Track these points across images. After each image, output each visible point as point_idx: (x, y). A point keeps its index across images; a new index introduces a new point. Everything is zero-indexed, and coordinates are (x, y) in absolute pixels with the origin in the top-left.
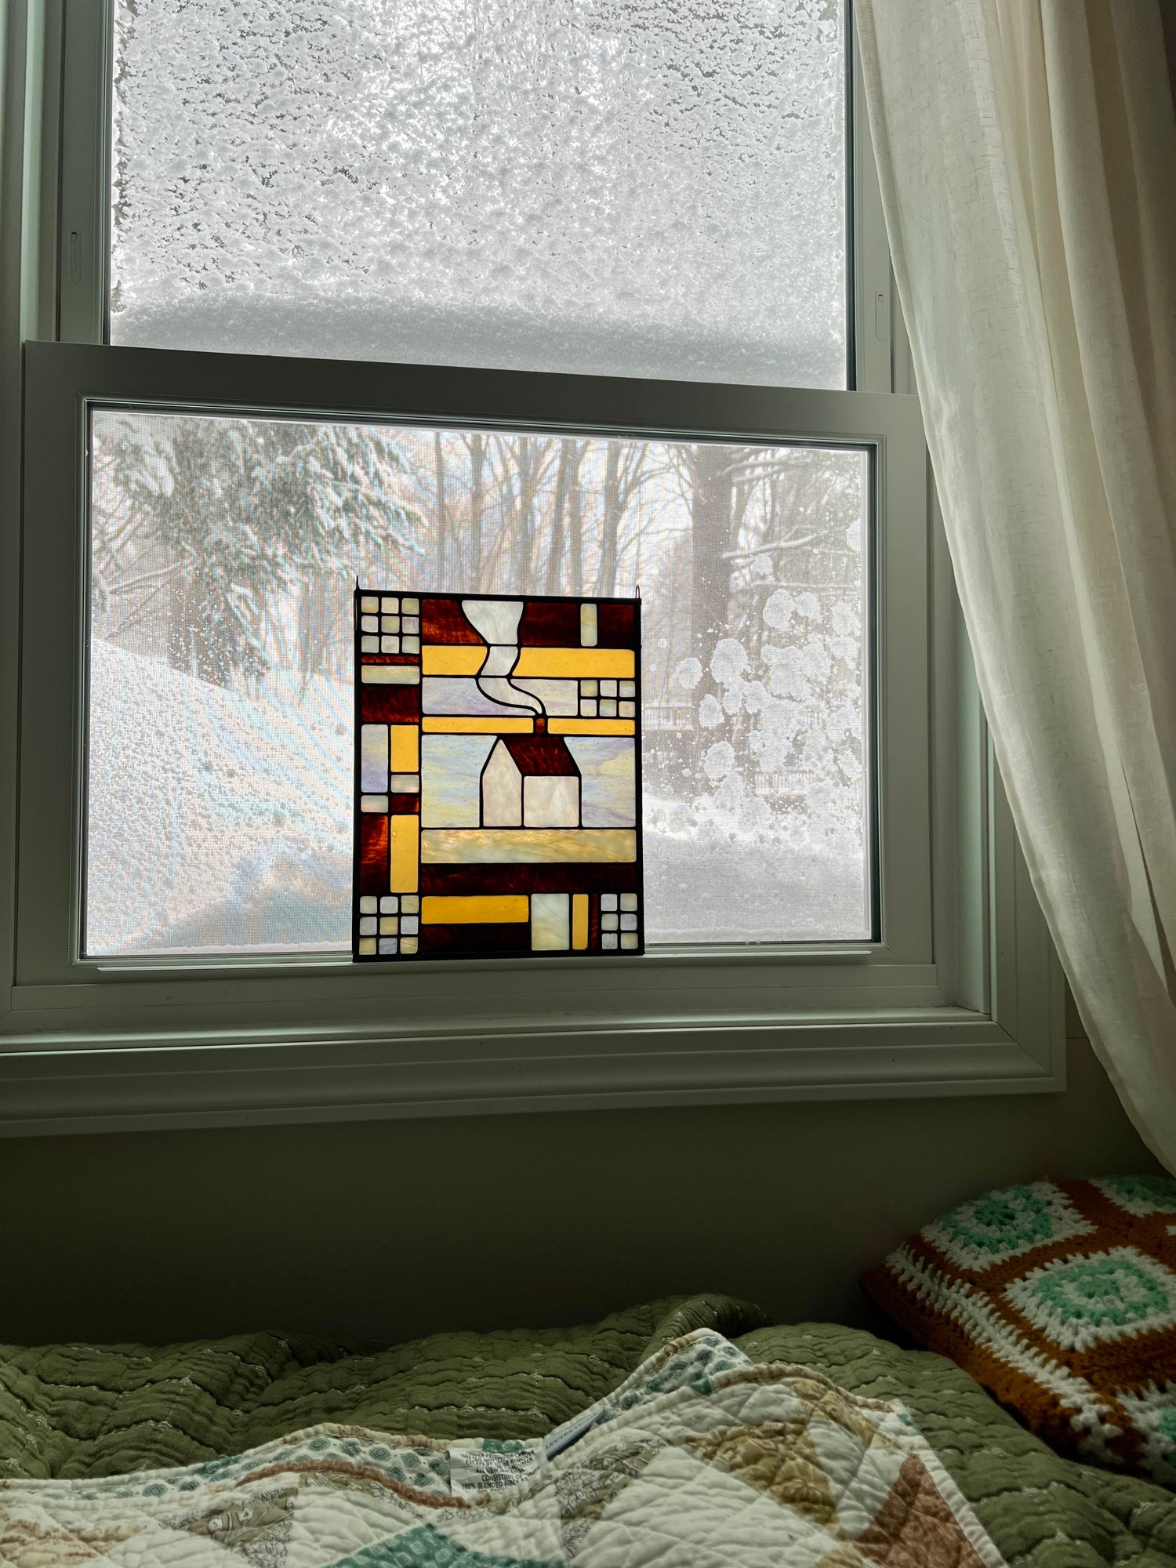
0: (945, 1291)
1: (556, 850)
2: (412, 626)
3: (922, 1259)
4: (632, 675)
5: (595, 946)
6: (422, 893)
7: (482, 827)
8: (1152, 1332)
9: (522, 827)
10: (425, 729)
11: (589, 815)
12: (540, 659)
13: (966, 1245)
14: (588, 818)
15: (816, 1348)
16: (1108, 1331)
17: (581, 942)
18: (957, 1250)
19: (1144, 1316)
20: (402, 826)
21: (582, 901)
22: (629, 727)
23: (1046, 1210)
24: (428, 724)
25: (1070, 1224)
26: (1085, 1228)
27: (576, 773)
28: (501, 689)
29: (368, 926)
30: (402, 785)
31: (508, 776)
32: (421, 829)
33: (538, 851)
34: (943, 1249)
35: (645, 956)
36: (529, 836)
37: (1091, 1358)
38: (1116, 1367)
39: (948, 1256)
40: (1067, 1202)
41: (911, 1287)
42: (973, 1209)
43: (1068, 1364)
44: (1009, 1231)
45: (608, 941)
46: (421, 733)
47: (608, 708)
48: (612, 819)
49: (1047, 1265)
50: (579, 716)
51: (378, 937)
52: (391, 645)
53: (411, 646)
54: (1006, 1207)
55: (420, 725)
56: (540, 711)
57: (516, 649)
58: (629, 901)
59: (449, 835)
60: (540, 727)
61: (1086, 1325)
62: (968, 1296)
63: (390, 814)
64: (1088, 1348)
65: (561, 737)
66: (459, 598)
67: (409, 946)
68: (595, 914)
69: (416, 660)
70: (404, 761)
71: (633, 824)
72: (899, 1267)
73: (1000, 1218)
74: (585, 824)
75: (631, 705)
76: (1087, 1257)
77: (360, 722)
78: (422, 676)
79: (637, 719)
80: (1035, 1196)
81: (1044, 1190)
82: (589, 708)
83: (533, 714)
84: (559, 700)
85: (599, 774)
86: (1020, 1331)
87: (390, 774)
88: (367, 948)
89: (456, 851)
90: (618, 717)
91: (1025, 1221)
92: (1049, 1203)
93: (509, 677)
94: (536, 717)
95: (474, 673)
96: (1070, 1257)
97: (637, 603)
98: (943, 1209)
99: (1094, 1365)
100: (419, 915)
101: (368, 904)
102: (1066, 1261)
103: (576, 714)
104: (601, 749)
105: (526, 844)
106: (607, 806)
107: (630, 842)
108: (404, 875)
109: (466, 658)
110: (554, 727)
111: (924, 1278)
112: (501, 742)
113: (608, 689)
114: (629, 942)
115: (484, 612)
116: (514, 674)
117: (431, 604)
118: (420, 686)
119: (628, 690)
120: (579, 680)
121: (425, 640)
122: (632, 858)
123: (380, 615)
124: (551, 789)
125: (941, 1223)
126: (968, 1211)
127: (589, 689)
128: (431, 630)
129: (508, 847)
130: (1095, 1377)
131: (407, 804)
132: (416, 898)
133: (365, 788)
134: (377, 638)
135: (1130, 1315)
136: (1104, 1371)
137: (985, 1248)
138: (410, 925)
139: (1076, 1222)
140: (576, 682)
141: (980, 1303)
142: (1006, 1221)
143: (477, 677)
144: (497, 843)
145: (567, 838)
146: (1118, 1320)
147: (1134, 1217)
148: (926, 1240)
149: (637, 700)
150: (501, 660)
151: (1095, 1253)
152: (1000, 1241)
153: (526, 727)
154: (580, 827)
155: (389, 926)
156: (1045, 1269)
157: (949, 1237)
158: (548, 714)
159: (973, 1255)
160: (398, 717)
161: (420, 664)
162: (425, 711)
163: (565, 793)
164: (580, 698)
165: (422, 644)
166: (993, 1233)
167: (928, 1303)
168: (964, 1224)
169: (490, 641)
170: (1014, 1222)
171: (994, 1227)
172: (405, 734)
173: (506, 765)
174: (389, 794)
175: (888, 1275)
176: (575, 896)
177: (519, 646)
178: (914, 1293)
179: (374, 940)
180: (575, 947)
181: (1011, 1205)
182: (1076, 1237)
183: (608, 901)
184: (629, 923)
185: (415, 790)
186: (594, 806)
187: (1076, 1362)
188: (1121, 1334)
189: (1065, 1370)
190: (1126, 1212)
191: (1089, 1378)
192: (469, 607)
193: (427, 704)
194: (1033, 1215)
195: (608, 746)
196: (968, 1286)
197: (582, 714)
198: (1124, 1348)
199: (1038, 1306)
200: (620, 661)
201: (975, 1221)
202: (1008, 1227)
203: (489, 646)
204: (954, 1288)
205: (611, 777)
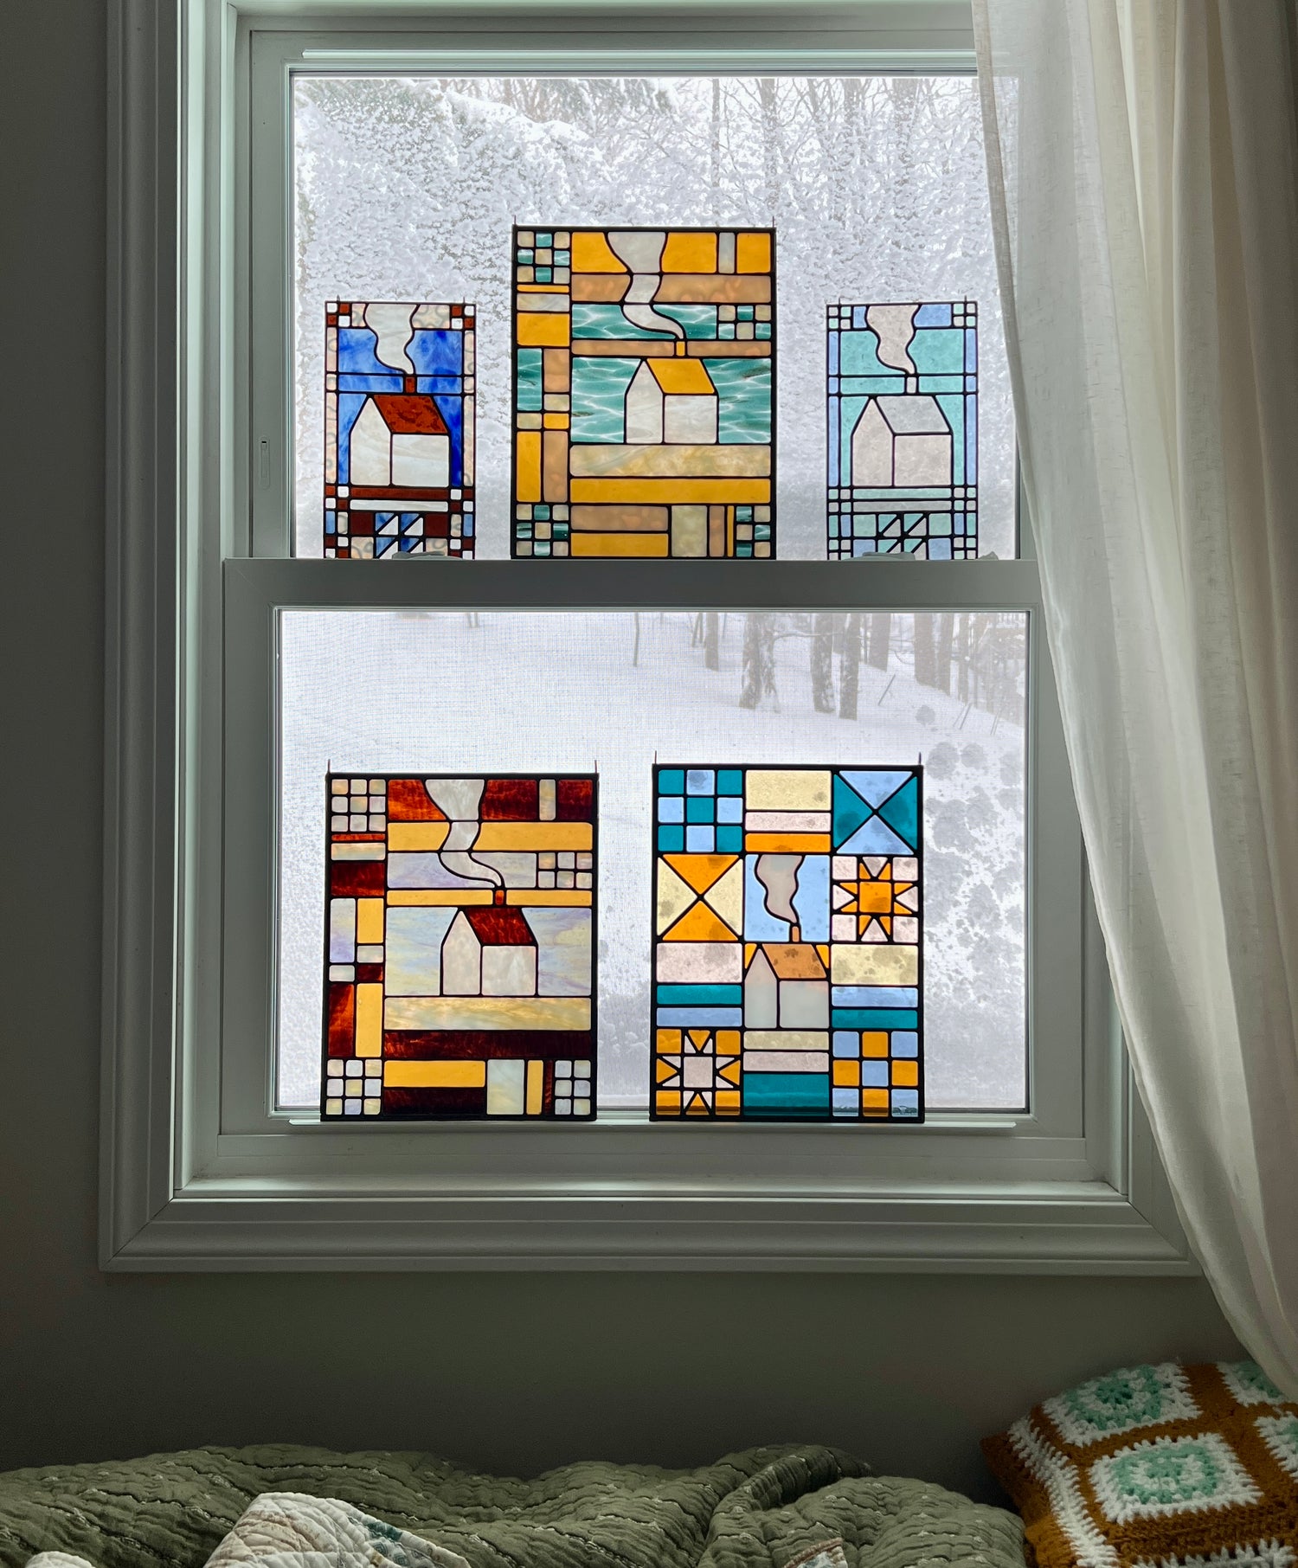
0: (1047, 1462)
1: (511, 1017)
2: (378, 805)
3: (1037, 1429)
4: (590, 847)
5: (548, 1112)
6: (385, 1057)
7: (442, 995)
8: (1187, 1513)
9: (480, 995)
10: (389, 903)
11: (547, 984)
12: (500, 832)
13: (1077, 1420)
14: (544, 986)
15: (880, 1497)
16: (1152, 1509)
17: (535, 1108)
18: (1068, 1424)
19: (1189, 1498)
20: (367, 993)
21: (537, 1067)
22: (587, 898)
23: (1162, 1392)
24: (392, 897)
25: (1181, 1407)
26: (1191, 1412)
27: (534, 943)
28: (462, 863)
29: (335, 1088)
30: (369, 956)
31: (468, 946)
32: (385, 997)
33: (495, 1019)
34: (1056, 1422)
35: (598, 1122)
36: (487, 1003)
37: (1126, 1530)
38: (1145, 1540)
39: (1060, 1429)
40: (1184, 1386)
41: (1022, 1455)
42: (1098, 1385)
43: (1106, 1533)
44: (1122, 1410)
45: (562, 1107)
46: (386, 906)
47: (566, 880)
48: (568, 988)
49: (1136, 1445)
50: (537, 888)
51: (344, 1098)
52: (359, 824)
53: (378, 824)
54: (1126, 1386)
55: (385, 898)
56: (499, 884)
57: (477, 823)
58: (583, 1068)
59: (411, 1003)
60: (499, 898)
61: (1133, 1503)
62: (1062, 1468)
63: (355, 983)
64: (1126, 1522)
65: (519, 908)
66: (423, 778)
67: (373, 1107)
68: (550, 1079)
69: (383, 838)
70: (371, 932)
71: (589, 993)
72: (1017, 1435)
73: (1118, 1396)
74: (541, 992)
75: (589, 876)
76: (1175, 1440)
77: (330, 896)
78: (387, 852)
79: (594, 890)
80: (1157, 1377)
81: (1169, 1372)
82: (547, 879)
83: (493, 886)
84: (518, 873)
85: (556, 944)
86: (1086, 1503)
87: (357, 945)
88: (334, 1108)
89: (417, 1018)
90: (575, 888)
91: (1139, 1401)
92: (1168, 1386)
93: (470, 851)
94: (495, 890)
95: (437, 849)
96: (1158, 1439)
97: (594, 778)
98: (1070, 1384)
99: (1126, 1536)
100: (382, 1078)
101: (335, 1067)
102: (1153, 1443)
103: (534, 886)
104: (559, 919)
105: (484, 1012)
106: (562, 975)
107: (587, 1010)
108: (368, 1041)
109: (429, 833)
110: (512, 899)
111: (1034, 1447)
112: (461, 913)
113: (566, 861)
114: (582, 1108)
115: (447, 789)
116: (474, 848)
117: (397, 784)
118: (385, 861)
119: (585, 861)
120: (537, 852)
121: (390, 818)
122: (587, 1027)
123: (349, 796)
124: (509, 958)
125: (1064, 1396)
126: (1092, 1386)
127: (547, 861)
128: (396, 807)
129: (466, 1014)
130: (1123, 1547)
131: (371, 973)
132: (380, 1061)
133: (333, 959)
134: (346, 818)
135: (1176, 1497)
136: (1133, 1542)
137: (1093, 1424)
138: (374, 1088)
139: (1186, 1405)
140: (535, 855)
141: (1069, 1476)
142: (1123, 1399)
143: (439, 852)
144: (456, 1011)
145: (523, 1006)
146: (1164, 1500)
147: (1240, 1406)
148: (1046, 1412)
149: (594, 871)
150: (464, 835)
151: (1184, 1436)
152: (1109, 1419)
153: (486, 899)
154: (537, 995)
155: (354, 1088)
156: (1133, 1449)
157: (1066, 1411)
158: (507, 886)
159: (1080, 1430)
160: (365, 891)
161: (386, 841)
162: (390, 885)
163: (523, 963)
164: (538, 870)
165: (388, 821)
166: (1106, 1409)
167: (1032, 1471)
168: (1082, 1400)
169: (452, 817)
170: (1129, 1401)
171: (1108, 1405)
172: (371, 906)
173: (465, 935)
174: (355, 964)
175: (1006, 1442)
176: (530, 1062)
177: (480, 821)
178: (1023, 1461)
179: (340, 1100)
180: (529, 1112)
181: (1132, 1385)
182: (1178, 1421)
183: (562, 1068)
184: (583, 1089)
185: (380, 960)
186: (551, 975)
187: (1112, 1532)
188: (1161, 1512)
189: (1102, 1538)
190: (1235, 1400)
191: (1118, 1546)
192: (432, 786)
193: (392, 878)
194: (1148, 1395)
195: (563, 918)
196: (1065, 1458)
197: (540, 886)
198: (1158, 1524)
199: (1108, 1482)
200: (577, 832)
201: (1094, 1397)
202: (1123, 1406)
203: (451, 822)
204: (1054, 1459)
205: (568, 946)
